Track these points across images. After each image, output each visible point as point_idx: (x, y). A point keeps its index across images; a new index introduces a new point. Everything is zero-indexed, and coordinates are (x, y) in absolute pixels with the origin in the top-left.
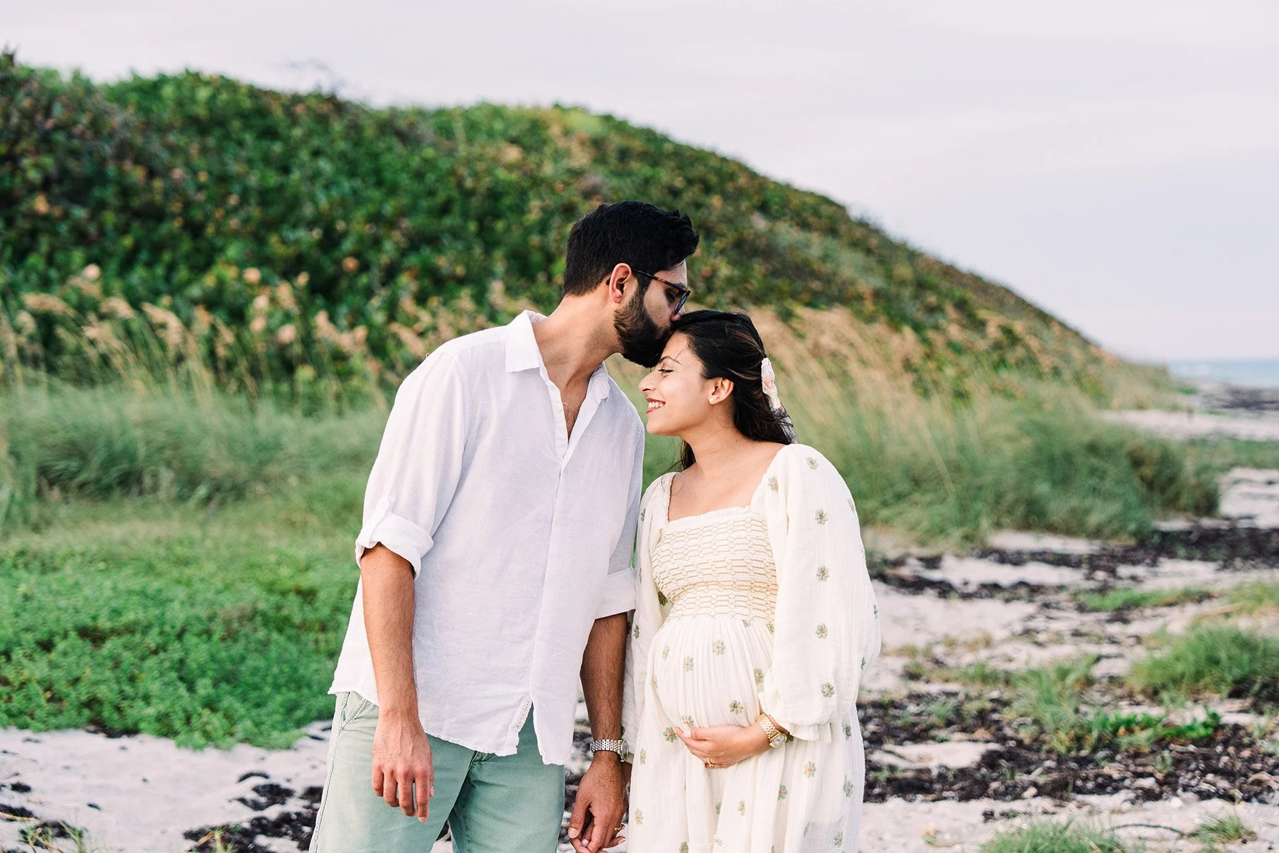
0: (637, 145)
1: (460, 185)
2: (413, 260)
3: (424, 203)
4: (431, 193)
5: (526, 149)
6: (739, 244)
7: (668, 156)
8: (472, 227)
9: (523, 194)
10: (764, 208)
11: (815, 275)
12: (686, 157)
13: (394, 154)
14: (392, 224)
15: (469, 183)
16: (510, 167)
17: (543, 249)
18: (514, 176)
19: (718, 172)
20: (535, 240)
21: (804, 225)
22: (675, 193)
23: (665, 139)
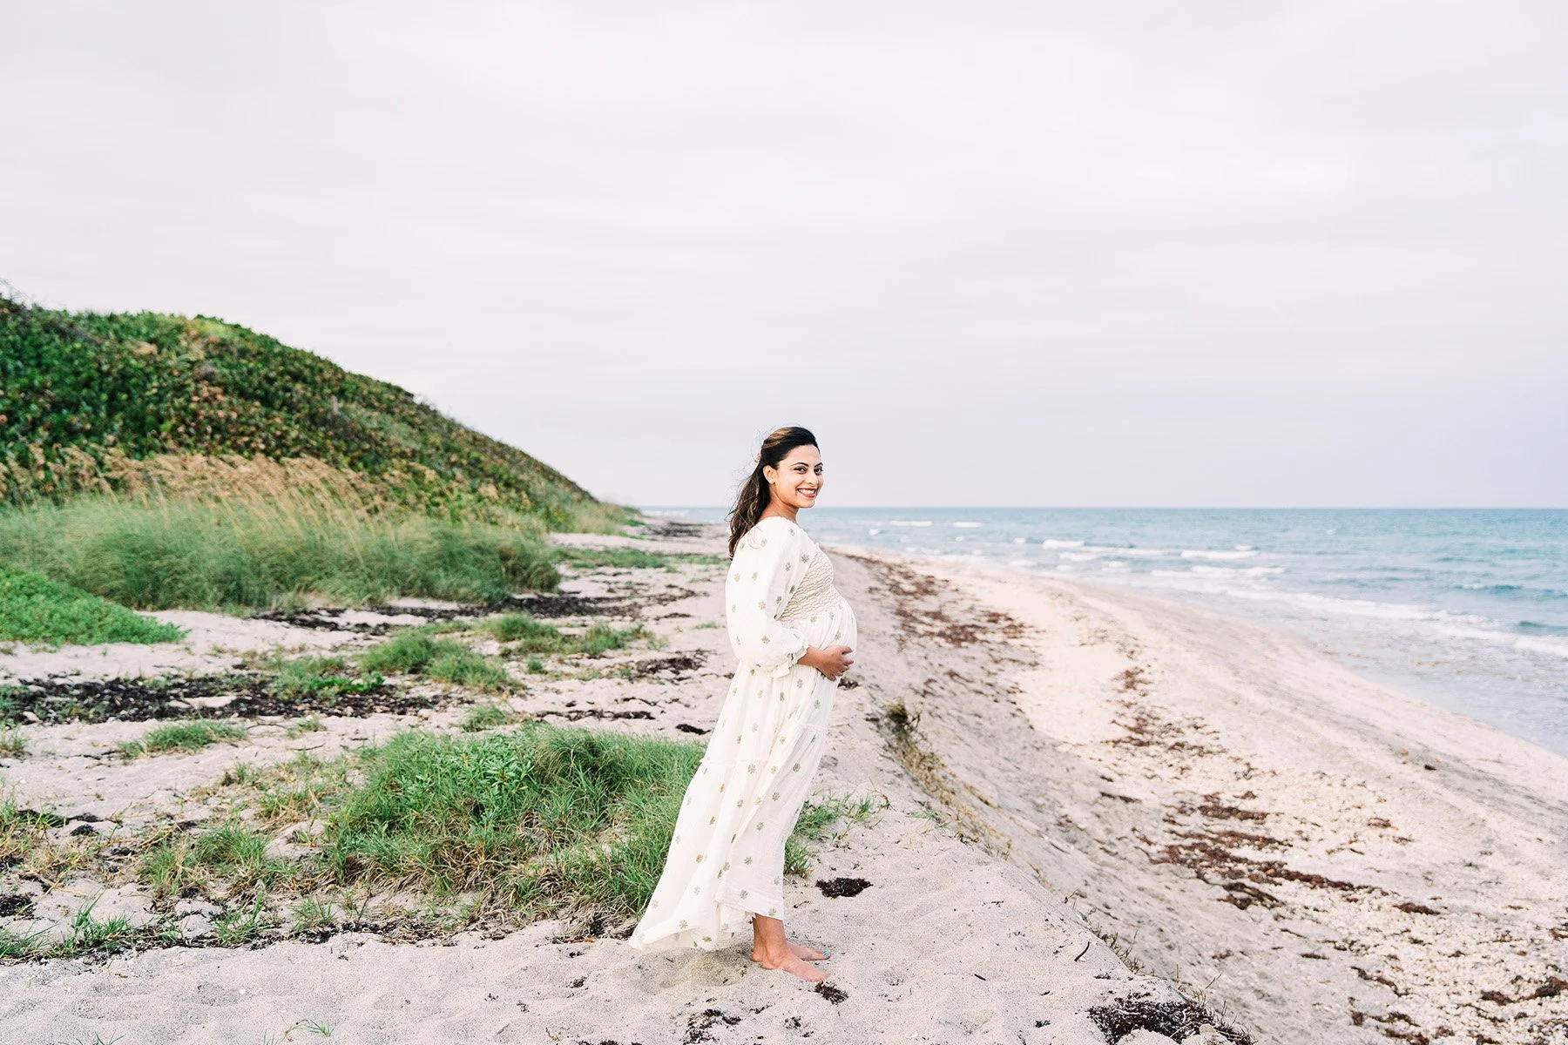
0: (253, 347)
1: (99, 370)
2: (53, 418)
3: (68, 380)
4: (77, 374)
5: (160, 347)
6: (312, 417)
7: (275, 355)
8: (104, 397)
9: (148, 376)
10: (341, 394)
11: (369, 439)
12: (289, 356)
13: (53, 347)
14: (40, 392)
15: (105, 368)
16: (139, 358)
17: (156, 414)
18: (142, 364)
19: (311, 368)
20: (151, 406)
21: (370, 406)
22: (271, 381)
23: (276, 343)
